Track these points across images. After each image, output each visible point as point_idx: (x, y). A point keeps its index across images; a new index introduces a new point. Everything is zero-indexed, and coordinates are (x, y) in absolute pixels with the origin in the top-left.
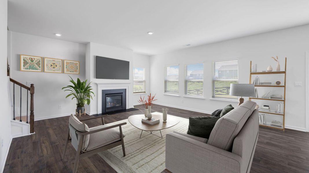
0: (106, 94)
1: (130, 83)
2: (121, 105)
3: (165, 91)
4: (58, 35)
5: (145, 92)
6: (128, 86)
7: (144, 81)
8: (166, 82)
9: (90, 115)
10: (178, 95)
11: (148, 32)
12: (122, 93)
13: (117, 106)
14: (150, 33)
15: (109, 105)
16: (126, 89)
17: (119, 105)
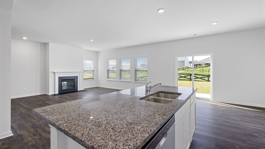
0: (62, 80)
1: (81, 72)
2: (73, 87)
3: (108, 78)
4: (25, 38)
5: (93, 79)
6: (79, 74)
7: (93, 71)
8: (108, 71)
9: (49, 95)
10: (116, 80)
11: (90, 40)
12: (75, 79)
13: (70, 88)
14: (91, 40)
15: (64, 88)
16: (77, 76)
17: (72, 88)
